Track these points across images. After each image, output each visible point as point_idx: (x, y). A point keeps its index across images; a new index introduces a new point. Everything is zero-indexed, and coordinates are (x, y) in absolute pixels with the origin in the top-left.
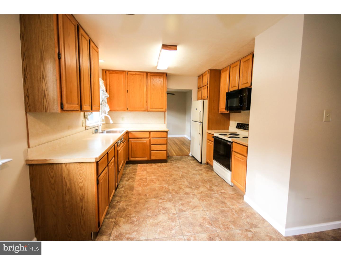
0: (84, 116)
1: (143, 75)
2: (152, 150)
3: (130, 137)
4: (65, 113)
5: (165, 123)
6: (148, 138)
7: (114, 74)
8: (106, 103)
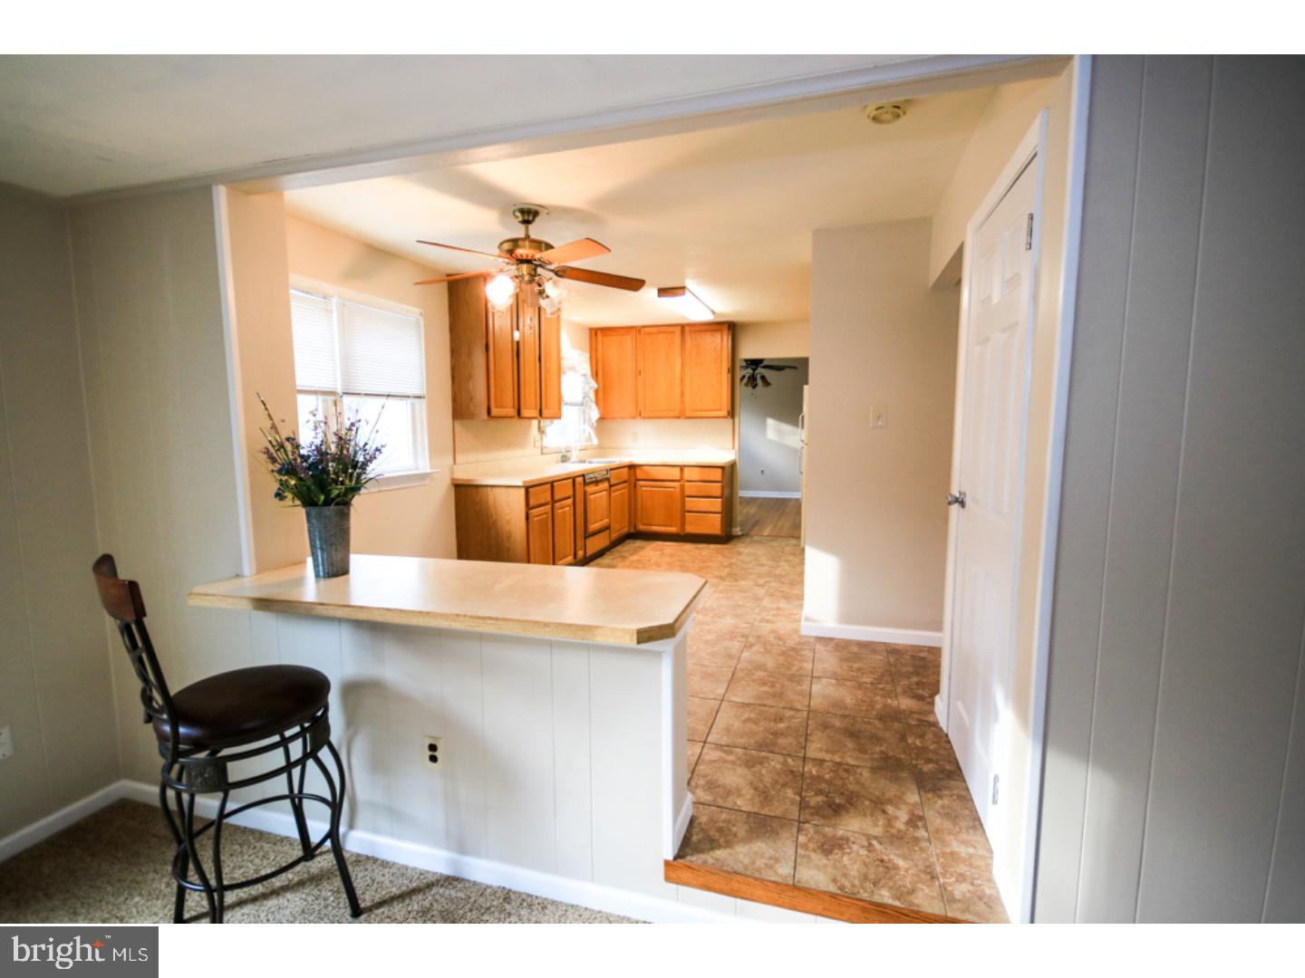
0: (539, 428)
1: (673, 332)
2: (687, 508)
3: (639, 477)
4: (493, 423)
5: (734, 448)
6: (679, 481)
7: (611, 335)
8: (591, 401)
